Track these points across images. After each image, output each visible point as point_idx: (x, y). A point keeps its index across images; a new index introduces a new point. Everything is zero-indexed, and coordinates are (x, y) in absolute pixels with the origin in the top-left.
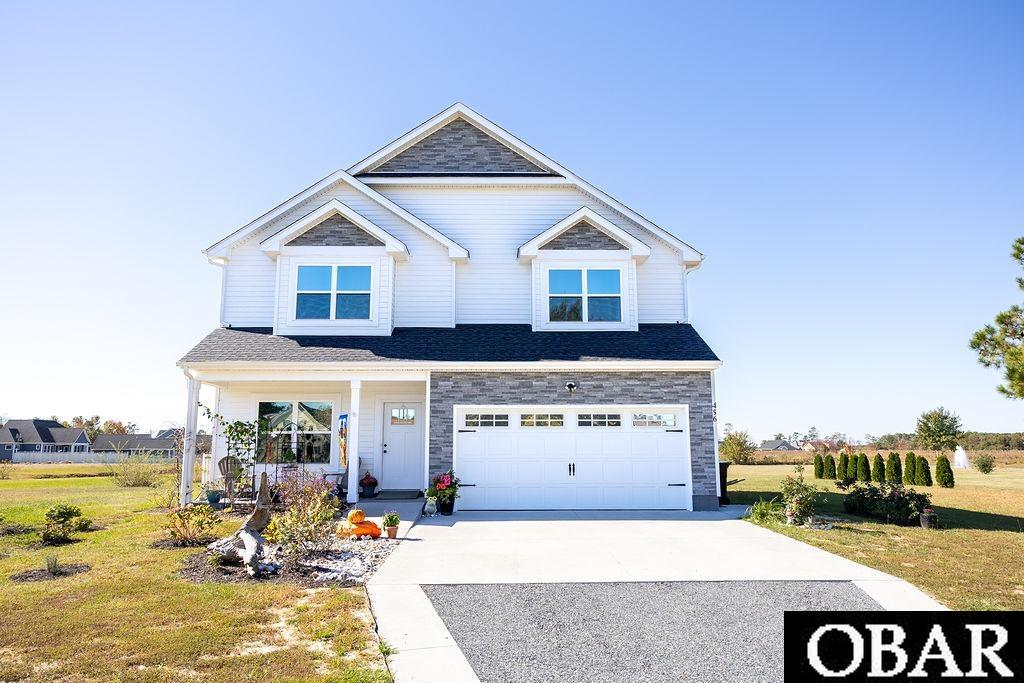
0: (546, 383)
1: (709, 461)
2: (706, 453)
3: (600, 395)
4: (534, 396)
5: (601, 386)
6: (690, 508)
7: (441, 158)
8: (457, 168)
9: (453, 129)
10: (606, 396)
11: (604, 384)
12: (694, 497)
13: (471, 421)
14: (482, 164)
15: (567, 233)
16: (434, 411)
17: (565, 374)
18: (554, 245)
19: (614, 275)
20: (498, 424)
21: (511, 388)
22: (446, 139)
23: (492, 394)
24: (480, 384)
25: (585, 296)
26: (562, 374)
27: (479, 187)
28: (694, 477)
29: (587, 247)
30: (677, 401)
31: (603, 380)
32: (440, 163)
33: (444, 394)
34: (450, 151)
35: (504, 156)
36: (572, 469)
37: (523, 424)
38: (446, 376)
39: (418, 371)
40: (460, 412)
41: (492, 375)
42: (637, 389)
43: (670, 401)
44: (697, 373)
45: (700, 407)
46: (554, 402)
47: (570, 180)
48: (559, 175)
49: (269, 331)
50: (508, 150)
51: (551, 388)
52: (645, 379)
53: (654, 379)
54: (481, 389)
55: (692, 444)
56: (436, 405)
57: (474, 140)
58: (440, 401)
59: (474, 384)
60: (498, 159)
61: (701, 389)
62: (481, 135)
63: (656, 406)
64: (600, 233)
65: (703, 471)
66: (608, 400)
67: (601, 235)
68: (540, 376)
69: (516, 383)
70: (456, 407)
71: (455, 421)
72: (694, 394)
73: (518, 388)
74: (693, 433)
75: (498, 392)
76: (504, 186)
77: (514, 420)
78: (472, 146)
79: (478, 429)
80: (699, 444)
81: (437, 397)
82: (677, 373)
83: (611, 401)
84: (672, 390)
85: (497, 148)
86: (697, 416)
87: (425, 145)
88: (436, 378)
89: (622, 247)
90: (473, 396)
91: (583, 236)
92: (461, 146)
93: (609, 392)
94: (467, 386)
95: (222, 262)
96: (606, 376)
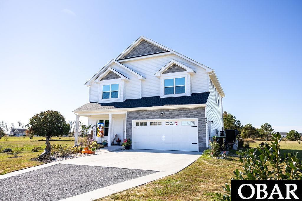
0: (156, 113)
1: (204, 136)
2: (203, 133)
3: (171, 116)
4: (152, 117)
5: (171, 113)
6: (198, 151)
7: (139, 52)
8: (143, 54)
9: (142, 43)
10: (173, 116)
11: (172, 112)
12: (199, 148)
13: (138, 124)
14: (149, 52)
15: (170, 68)
16: (127, 122)
17: (161, 110)
18: (166, 72)
19: (183, 79)
20: (144, 125)
21: (147, 115)
22: (140, 46)
23: (142, 116)
24: (139, 114)
25: (174, 86)
26: (160, 110)
27: (148, 58)
28: (199, 141)
29: (175, 71)
30: (194, 117)
31: (172, 111)
32: (139, 53)
33: (130, 117)
34: (141, 50)
35: (155, 48)
36: (164, 138)
37: (151, 125)
38: (130, 112)
39: (124, 111)
40: (134, 122)
41: (142, 111)
42: (182, 114)
43: (192, 117)
44: (201, 108)
45: (201, 119)
46: (158, 118)
47: (172, 52)
48: (168, 51)
49: (96, 102)
50: (156, 46)
51: (157, 114)
52: (184, 111)
53: (187, 110)
54: (139, 115)
55: (199, 131)
56: (128, 120)
57: (147, 45)
58: (129, 119)
59: (137, 114)
60: (153, 50)
61: (202, 113)
62: (149, 43)
63: (187, 119)
64: (179, 67)
65: (202, 139)
66: (173, 117)
67: (180, 67)
68: (154, 111)
69: (148, 113)
70: (133, 120)
71: (132, 124)
72: (199, 115)
73: (148, 115)
74: (199, 127)
75: (143, 116)
76: (155, 57)
77: (148, 124)
78: (146, 47)
79: (139, 126)
80: (201, 131)
81: (128, 118)
82: (194, 108)
83: (174, 118)
84: (193, 114)
85: (153, 46)
86: (200, 121)
87: (135, 49)
88: (128, 113)
89: (186, 70)
90: (137, 117)
91: (174, 68)
92: (143, 48)
93: (173, 115)
94: (135, 115)
95: (89, 86)
96: (173, 110)
